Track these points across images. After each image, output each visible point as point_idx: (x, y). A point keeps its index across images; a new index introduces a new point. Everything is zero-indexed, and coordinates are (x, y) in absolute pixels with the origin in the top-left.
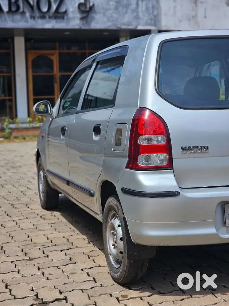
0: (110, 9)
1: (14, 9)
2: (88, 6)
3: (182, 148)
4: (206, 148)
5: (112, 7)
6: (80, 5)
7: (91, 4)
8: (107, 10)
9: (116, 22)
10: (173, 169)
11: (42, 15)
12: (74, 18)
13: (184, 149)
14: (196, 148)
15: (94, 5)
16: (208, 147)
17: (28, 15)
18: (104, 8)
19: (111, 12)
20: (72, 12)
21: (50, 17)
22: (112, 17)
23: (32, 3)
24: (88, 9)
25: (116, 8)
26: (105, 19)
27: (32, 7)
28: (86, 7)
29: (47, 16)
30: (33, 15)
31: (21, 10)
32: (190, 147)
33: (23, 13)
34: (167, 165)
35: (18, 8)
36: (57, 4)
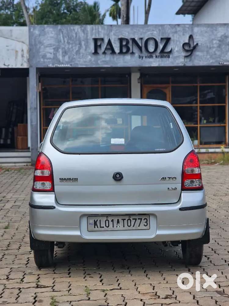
0: (213, 47)
1: (124, 50)
2: (192, 46)
3: (60, 179)
4: (76, 180)
5: (215, 46)
6: (184, 45)
7: (195, 44)
8: (210, 48)
9: (219, 59)
10: (54, 192)
11: (149, 55)
12: (178, 57)
13: (62, 180)
14: (70, 179)
15: (197, 44)
16: (77, 179)
17: (137, 55)
18: (207, 47)
19: (214, 50)
20: (177, 51)
21: (156, 57)
22: (215, 54)
23: (140, 45)
24: (191, 48)
25: (219, 46)
26: (208, 57)
27: (140, 48)
28: (190, 47)
29: (154, 56)
30: (141, 55)
31: (131, 51)
32: (66, 179)
33: (133, 53)
34: (51, 189)
35: (128, 49)
36: (163, 44)
